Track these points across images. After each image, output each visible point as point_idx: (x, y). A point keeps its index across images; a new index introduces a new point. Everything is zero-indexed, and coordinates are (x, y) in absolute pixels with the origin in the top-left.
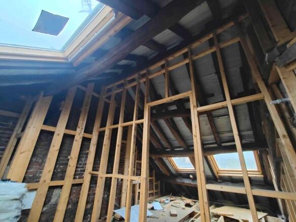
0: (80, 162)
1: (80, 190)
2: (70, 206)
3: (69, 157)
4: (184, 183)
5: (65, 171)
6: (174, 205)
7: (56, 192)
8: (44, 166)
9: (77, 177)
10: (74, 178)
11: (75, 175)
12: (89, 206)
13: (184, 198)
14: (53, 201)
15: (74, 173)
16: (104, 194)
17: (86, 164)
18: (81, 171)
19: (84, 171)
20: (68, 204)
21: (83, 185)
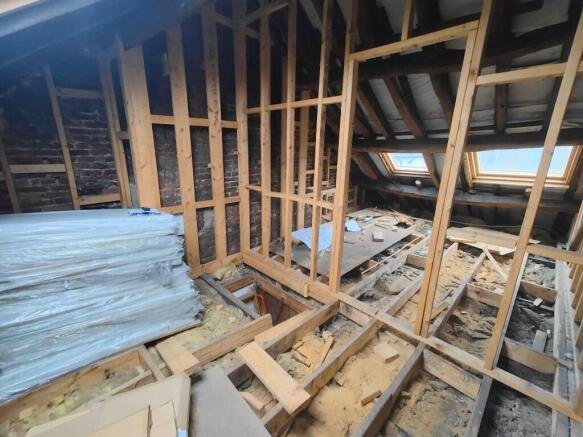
0: (228, 172)
1: (238, 210)
2: (230, 230)
3: (209, 166)
4: (402, 192)
5: (210, 187)
6: (380, 224)
7: (207, 214)
8: (179, 183)
9: (230, 193)
10: (226, 196)
11: (225, 191)
12: (254, 228)
13: (397, 213)
14: (207, 224)
15: (223, 189)
16: (272, 213)
17: (237, 174)
18: (233, 184)
19: (237, 184)
20: (227, 227)
21: (240, 204)
